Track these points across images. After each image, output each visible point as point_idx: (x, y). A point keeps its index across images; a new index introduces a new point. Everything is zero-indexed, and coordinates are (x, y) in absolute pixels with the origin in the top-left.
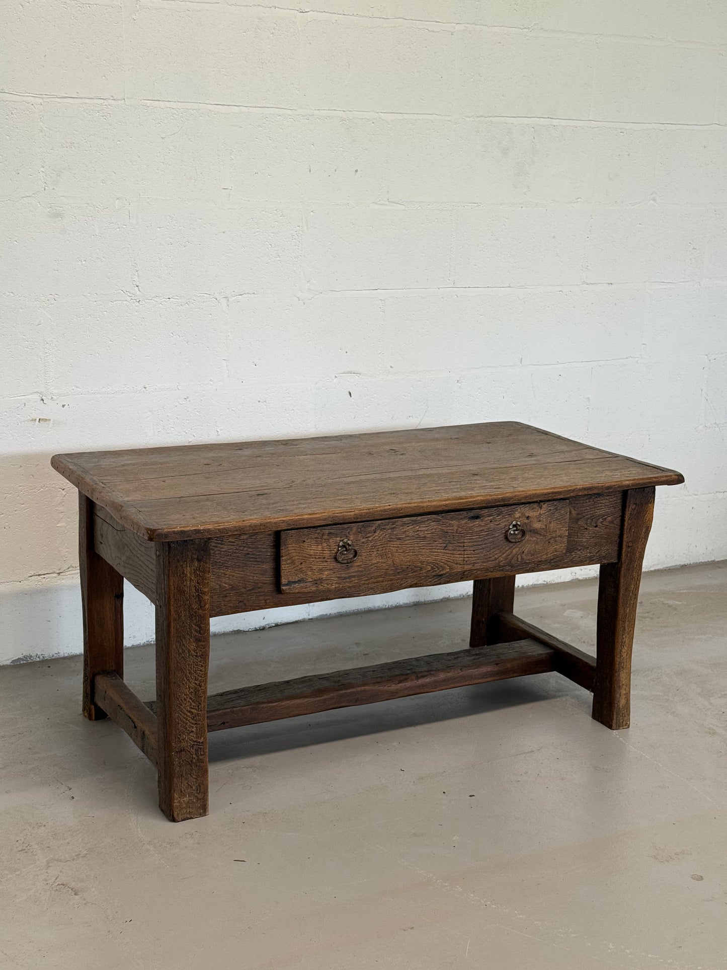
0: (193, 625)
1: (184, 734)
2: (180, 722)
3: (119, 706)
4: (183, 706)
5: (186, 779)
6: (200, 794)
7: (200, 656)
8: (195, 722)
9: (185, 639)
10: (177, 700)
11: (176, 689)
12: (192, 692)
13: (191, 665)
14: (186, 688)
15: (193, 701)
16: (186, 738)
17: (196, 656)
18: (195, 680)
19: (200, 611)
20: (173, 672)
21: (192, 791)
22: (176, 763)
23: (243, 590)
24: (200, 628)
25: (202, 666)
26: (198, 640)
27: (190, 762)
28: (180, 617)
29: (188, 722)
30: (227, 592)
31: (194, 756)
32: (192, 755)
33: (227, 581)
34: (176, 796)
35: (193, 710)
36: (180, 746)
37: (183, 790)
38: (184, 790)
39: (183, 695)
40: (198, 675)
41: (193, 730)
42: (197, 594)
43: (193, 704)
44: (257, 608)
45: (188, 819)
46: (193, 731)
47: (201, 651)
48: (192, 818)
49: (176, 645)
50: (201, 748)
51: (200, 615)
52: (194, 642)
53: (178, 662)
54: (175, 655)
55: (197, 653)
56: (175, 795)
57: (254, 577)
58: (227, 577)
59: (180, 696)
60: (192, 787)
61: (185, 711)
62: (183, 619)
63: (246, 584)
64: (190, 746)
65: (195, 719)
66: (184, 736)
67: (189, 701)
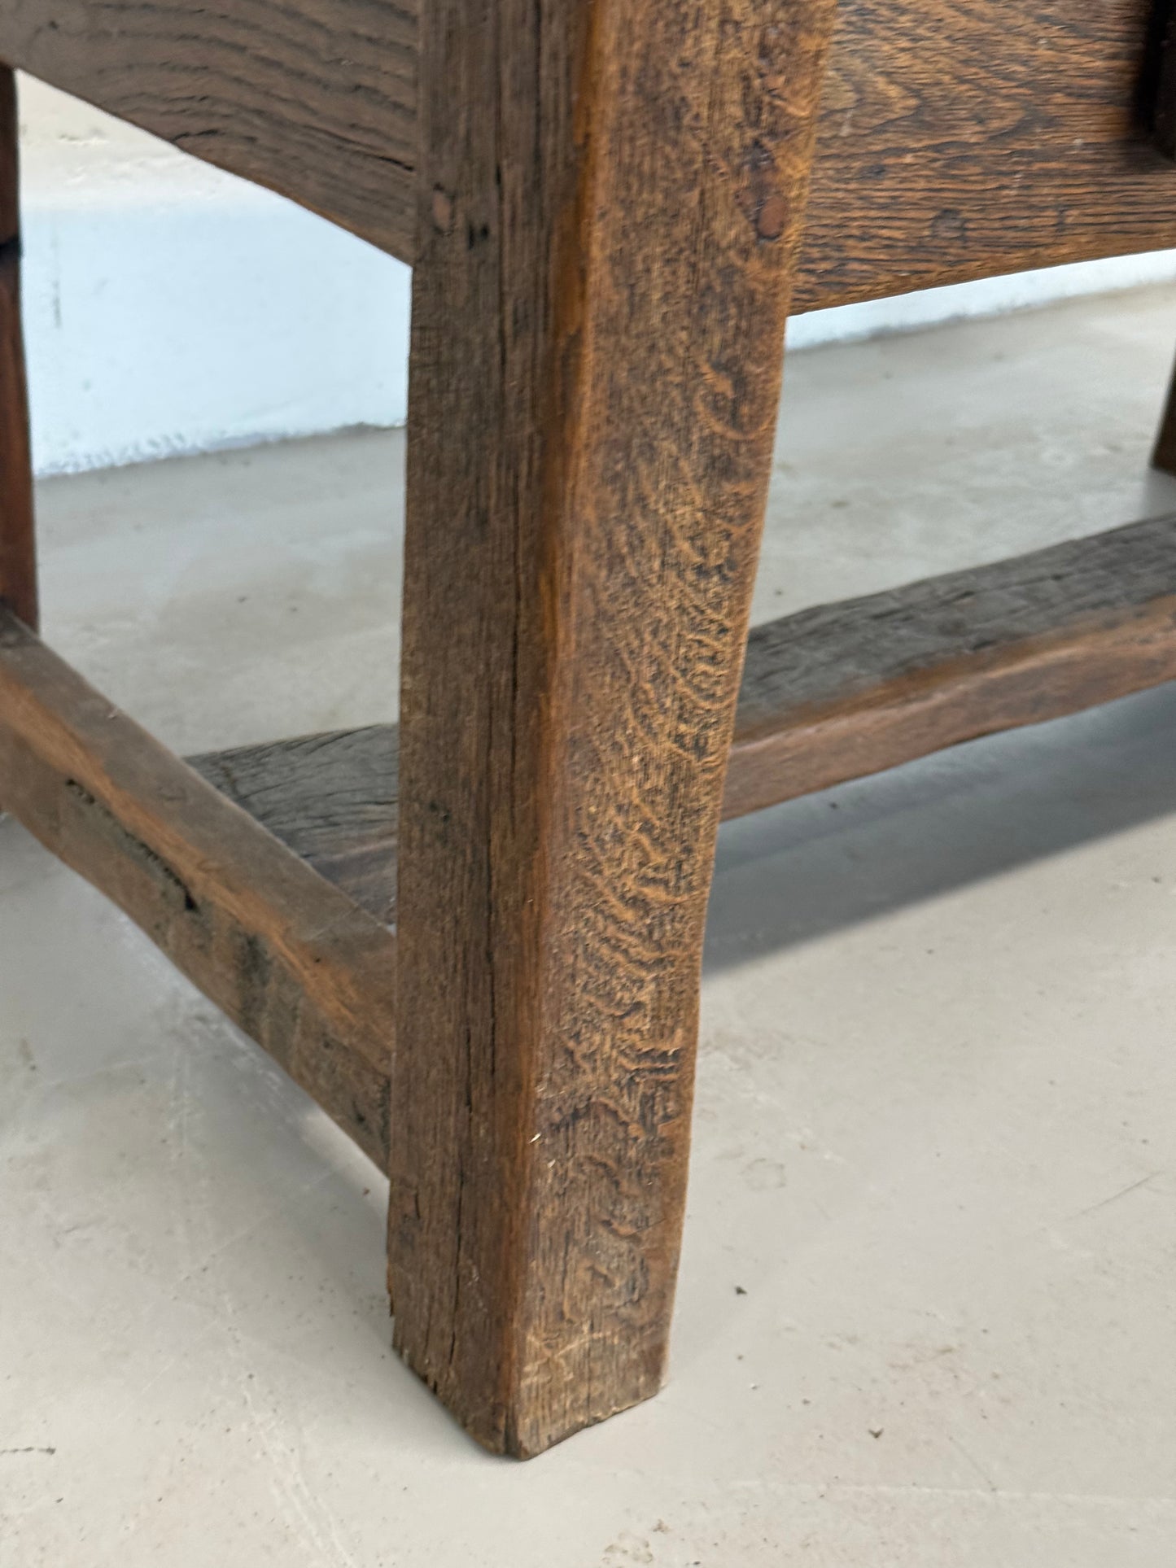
0: (705, 368)
1: (596, 1028)
2: (582, 965)
3: (71, 783)
4: (607, 873)
5: (588, 1251)
6: (644, 1304)
7: (719, 568)
8: (657, 954)
9: (651, 461)
10: (575, 841)
11: (578, 781)
12: (656, 791)
13: (669, 626)
14: (630, 772)
15: (655, 841)
16: (602, 1044)
17: (702, 571)
18: (680, 717)
19: (754, 265)
20: (569, 676)
21: (606, 1302)
22: (546, 1183)
23: (969, 133)
24: (740, 382)
25: (723, 630)
26: (721, 467)
27: (611, 1163)
28: (637, 304)
29: (619, 957)
30: (892, 138)
31: (634, 1129)
32: (625, 1124)
33: (903, 60)
34: (533, 1340)
35: (650, 892)
36: (573, 1093)
37: (566, 1308)
38: (574, 1306)
39: (612, 811)
40: (699, 689)
41: (644, 996)
42: (751, 134)
43: (658, 858)
44: (1017, 256)
45: (577, 1429)
46: (638, 1006)
47: (728, 536)
48: (597, 1421)
49: (598, 503)
50: (666, 1086)
51: (752, 294)
52: (699, 481)
53: (601, 614)
54: (591, 569)
55: (703, 551)
56: (530, 1338)
57: (1035, 41)
58: (903, 33)
59: (592, 818)
60: (608, 1282)
61: (613, 900)
62: (656, 320)
63: (990, 91)
64: (618, 1083)
65: (656, 936)
66: (597, 1038)
67: (637, 845)
